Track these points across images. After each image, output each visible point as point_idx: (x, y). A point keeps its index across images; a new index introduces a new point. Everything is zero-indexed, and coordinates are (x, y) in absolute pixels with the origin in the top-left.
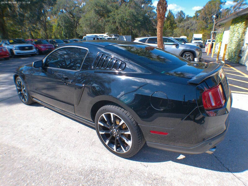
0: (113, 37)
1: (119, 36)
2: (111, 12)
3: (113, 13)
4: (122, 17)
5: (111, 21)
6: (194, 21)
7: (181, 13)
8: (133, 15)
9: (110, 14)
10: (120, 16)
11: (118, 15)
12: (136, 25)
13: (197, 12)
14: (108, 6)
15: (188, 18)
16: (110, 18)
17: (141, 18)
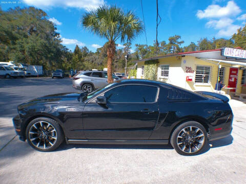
0: (21, 66)
1: (27, 66)
2: (18, 39)
3: (20, 40)
4: (33, 46)
5: (19, 49)
6: (97, 57)
7: (85, 48)
8: (46, 46)
9: (17, 41)
10: (30, 44)
11: (28, 43)
12: (49, 56)
13: (98, 49)
14: (13, 32)
15: (92, 54)
16: (16, 46)
17: (55, 50)
